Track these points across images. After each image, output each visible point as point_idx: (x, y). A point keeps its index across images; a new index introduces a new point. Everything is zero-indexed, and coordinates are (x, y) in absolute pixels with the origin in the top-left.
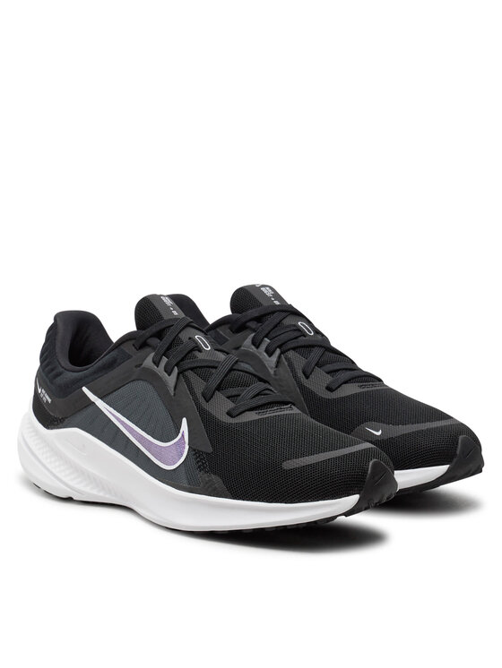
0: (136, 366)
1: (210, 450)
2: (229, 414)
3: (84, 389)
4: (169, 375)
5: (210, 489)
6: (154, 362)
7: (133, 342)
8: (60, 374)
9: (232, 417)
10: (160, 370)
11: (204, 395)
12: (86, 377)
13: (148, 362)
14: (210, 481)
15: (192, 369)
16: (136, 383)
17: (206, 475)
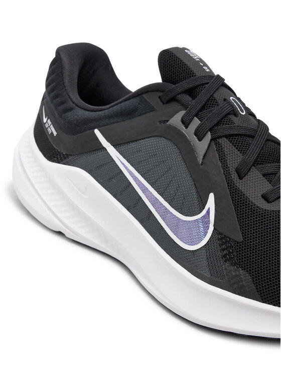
0: (161, 122)
1: (240, 238)
2: (264, 197)
3: (97, 132)
4: (200, 140)
5: (236, 286)
6: (183, 122)
7: (160, 94)
8: (71, 109)
9: (268, 201)
10: (189, 132)
11: (238, 171)
12: (100, 119)
13: (176, 120)
14: (237, 276)
15: (227, 137)
16: (157, 139)
17: (232, 268)
